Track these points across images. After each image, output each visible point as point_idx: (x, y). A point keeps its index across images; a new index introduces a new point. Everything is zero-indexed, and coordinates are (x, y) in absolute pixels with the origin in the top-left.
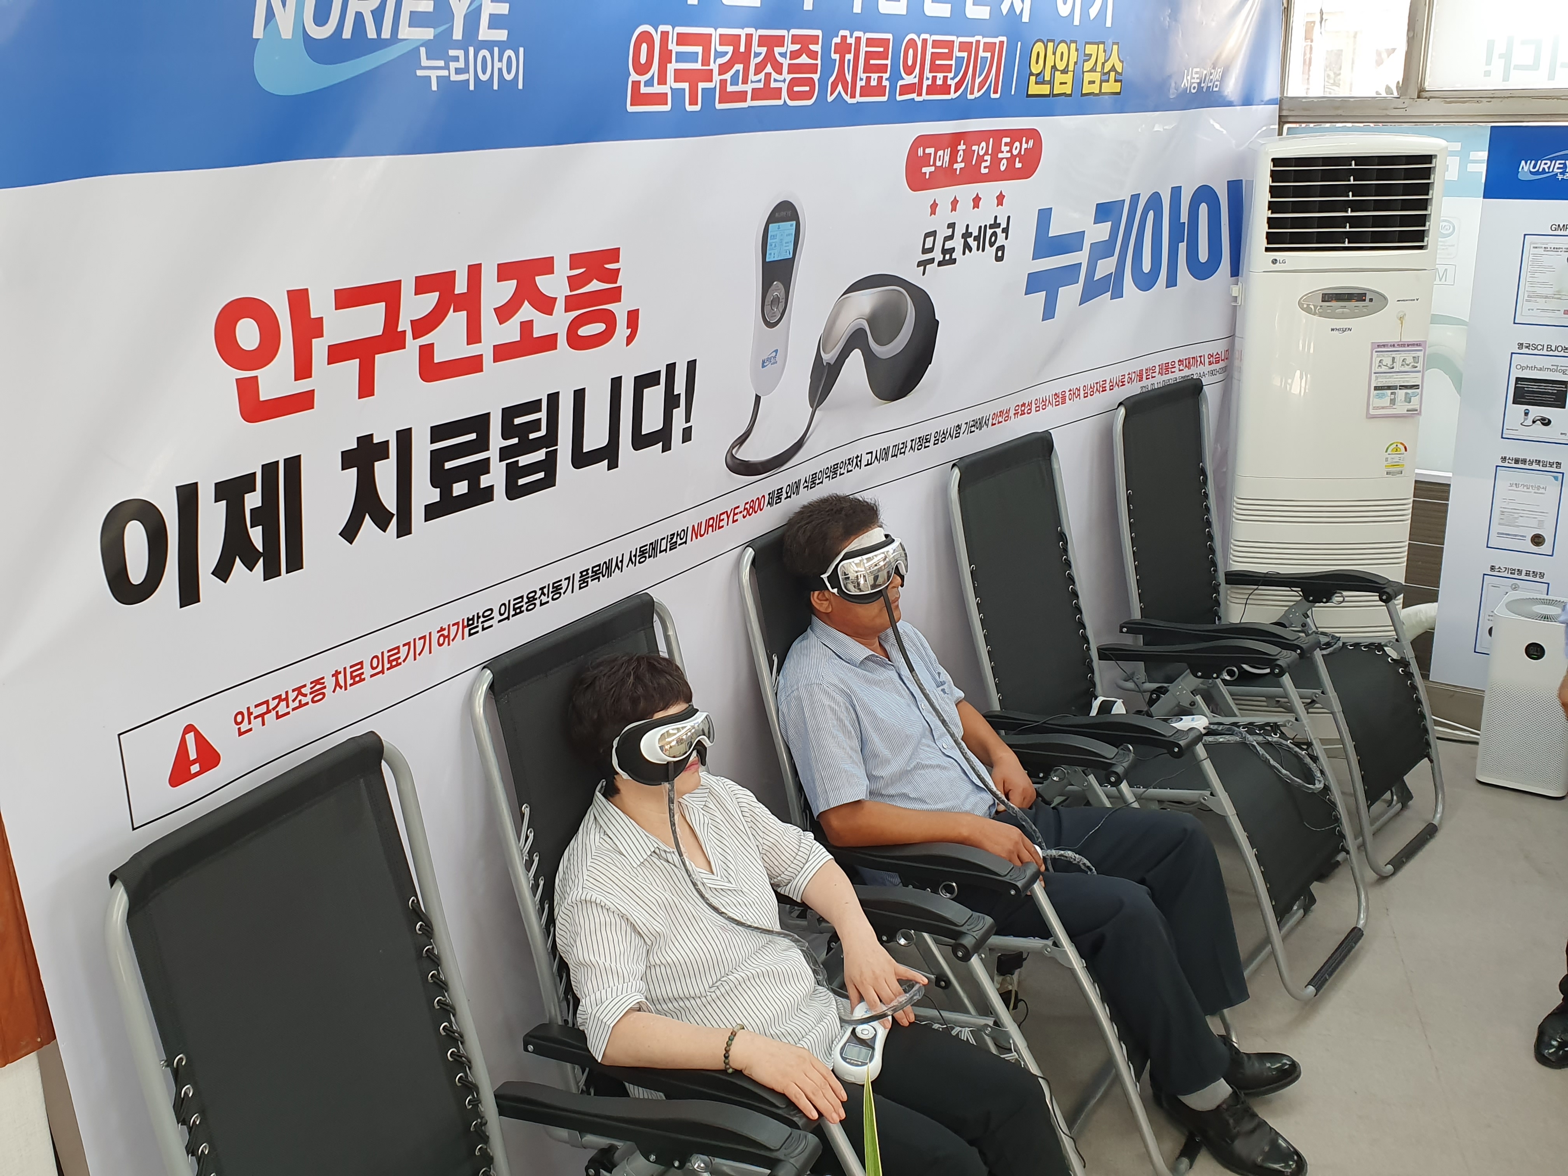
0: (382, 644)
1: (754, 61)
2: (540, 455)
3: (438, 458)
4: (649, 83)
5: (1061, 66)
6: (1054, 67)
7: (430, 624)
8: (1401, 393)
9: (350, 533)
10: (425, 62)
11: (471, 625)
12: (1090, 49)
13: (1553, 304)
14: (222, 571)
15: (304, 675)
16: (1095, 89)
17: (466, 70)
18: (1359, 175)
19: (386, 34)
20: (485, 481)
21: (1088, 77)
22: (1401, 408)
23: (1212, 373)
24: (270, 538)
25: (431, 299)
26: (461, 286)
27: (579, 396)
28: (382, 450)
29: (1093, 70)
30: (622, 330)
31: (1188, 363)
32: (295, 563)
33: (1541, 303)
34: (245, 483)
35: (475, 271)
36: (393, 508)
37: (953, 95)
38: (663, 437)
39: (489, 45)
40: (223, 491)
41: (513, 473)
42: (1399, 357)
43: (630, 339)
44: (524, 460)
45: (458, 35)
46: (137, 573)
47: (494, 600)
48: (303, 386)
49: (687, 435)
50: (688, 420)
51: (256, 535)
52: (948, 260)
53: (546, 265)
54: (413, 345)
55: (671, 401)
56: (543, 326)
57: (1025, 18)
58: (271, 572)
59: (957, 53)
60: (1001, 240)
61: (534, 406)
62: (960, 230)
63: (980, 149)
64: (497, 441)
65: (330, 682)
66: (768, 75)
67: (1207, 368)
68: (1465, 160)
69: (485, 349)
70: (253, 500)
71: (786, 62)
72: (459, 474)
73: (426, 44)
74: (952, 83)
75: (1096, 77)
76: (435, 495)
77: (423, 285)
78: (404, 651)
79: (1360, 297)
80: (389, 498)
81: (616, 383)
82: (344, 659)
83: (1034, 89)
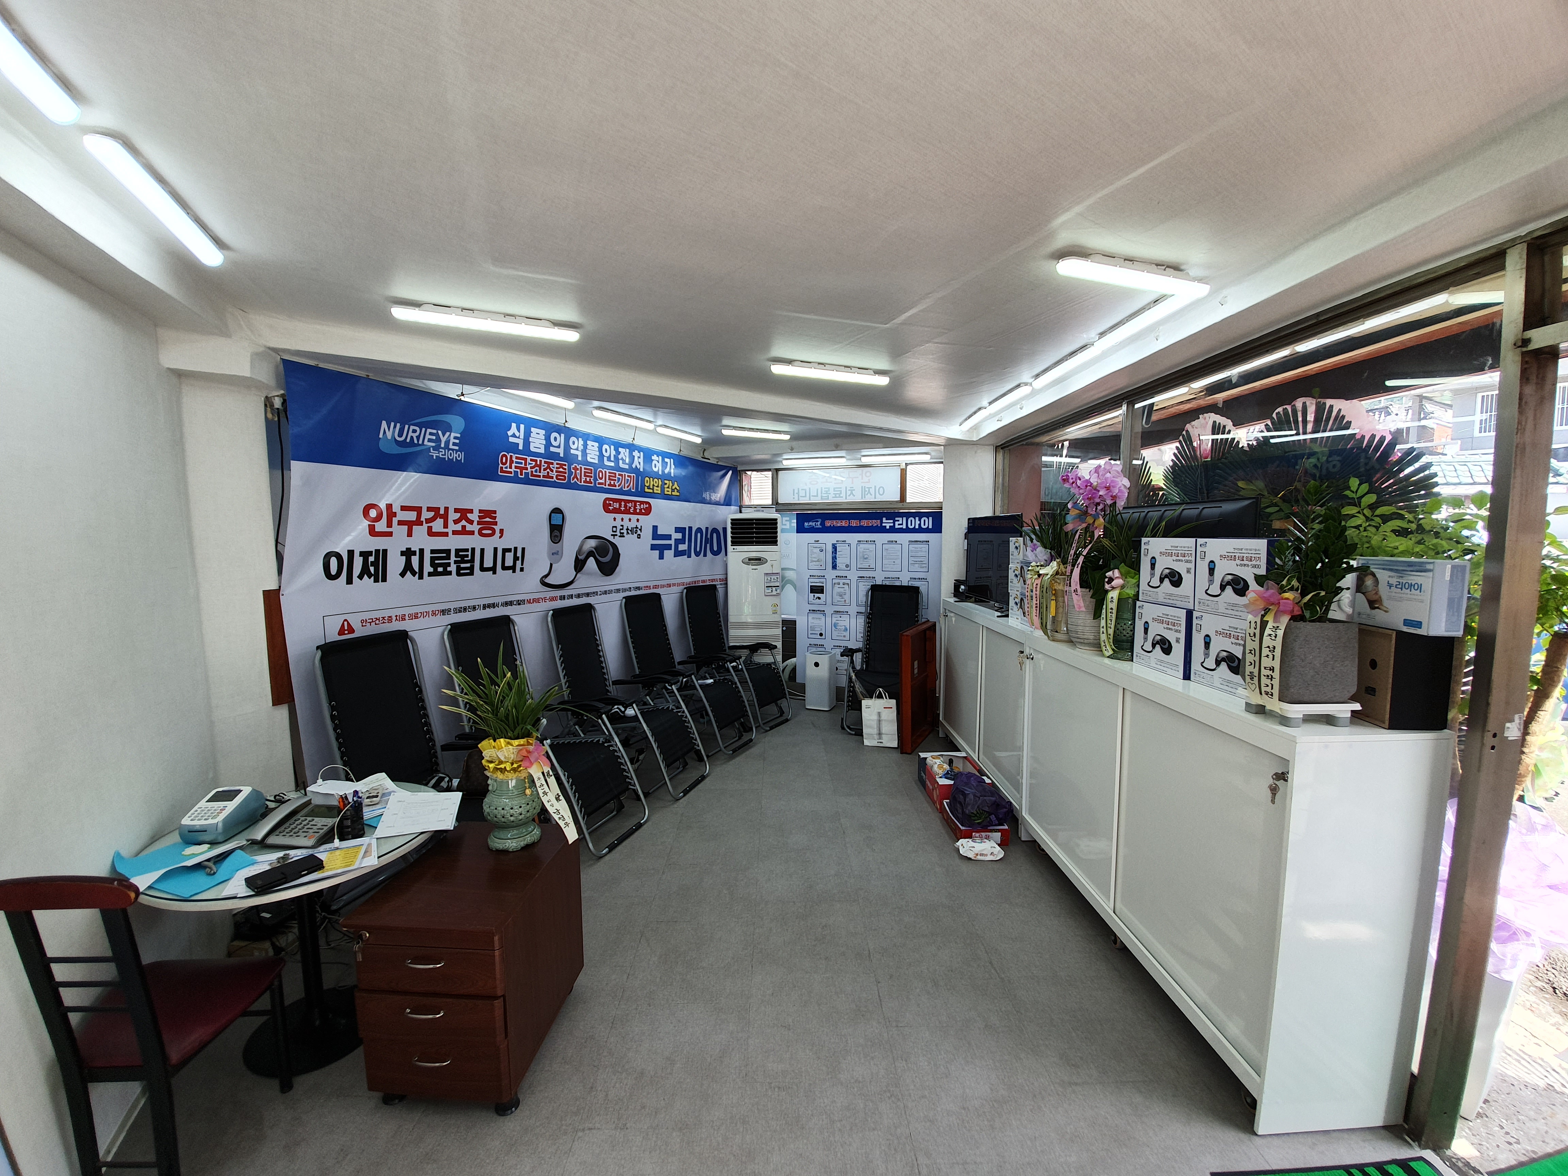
0: (413, 610)
1: (542, 468)
2: (468, 565)
3: (433, 559)
4: (506, 468)
5: (656, 485)
6: (653, 485)
7: (430, 608)
8: (774, 588)
9: (403, 574)
10: (432, 451)
11: (443, 612)
12: (666, 482)
13: (817, 563)
14: (361, 577)
15: (386, 614)
16: (670, 493)
17: (445, 455)
18: (756, 524)
19: (420, 442)
20: (449, 569)
21: (666, 489)
22: (774, 593)
23: (721, 584)
24: (376, 570)
25: (432, 514)
26: (442, 512)
27: (482, 550)
28: (414, 553)
29: (668, 488)
30: (498, 534)
31: (712, 580)
32: (384, 579)
33: (814, 563)
34: (370, 553)
35: (446, 509)
36: (417, 570)
37: (617, 488)
38: (513, 568)
39: (453, 450)
40: (362, 554)
41: (459, 569)
42: (772, 577)
43: (500, 537)
44: (462, 565)
45: (443, 445)
46: (334, 571)
47: (452, 606)
48: (389, 530)
49: (522, 570)
50: (522, 565)
51: (372, 569)
52: (622, 535)
53: (471, 511)
54: (425, 526)
55: (516, 558)
56: (469, 527)
57: (641, 470)
58: (376, 581)
59: (617, 476)
60: (639, 532)
61: (467, 550)
62: (625, 528)
63: (630, 505)
64: (453, 558)
65: (394, 618)
66: (548, 472)
67: (719, 583)
68: (791, 523)
69: (449, 530)
70: (371, 559)
71: (555, 470)
72: (440, 565)
73: (432, 447)
74: (617, 485)
75: (670, 490)
76: (431, 570)
77: (429, 509)
78: (420, 615)
79: (760, 559)
80: (416, 566)
81: (496, 549)
82: (400, 612)
83: (647, 490)
